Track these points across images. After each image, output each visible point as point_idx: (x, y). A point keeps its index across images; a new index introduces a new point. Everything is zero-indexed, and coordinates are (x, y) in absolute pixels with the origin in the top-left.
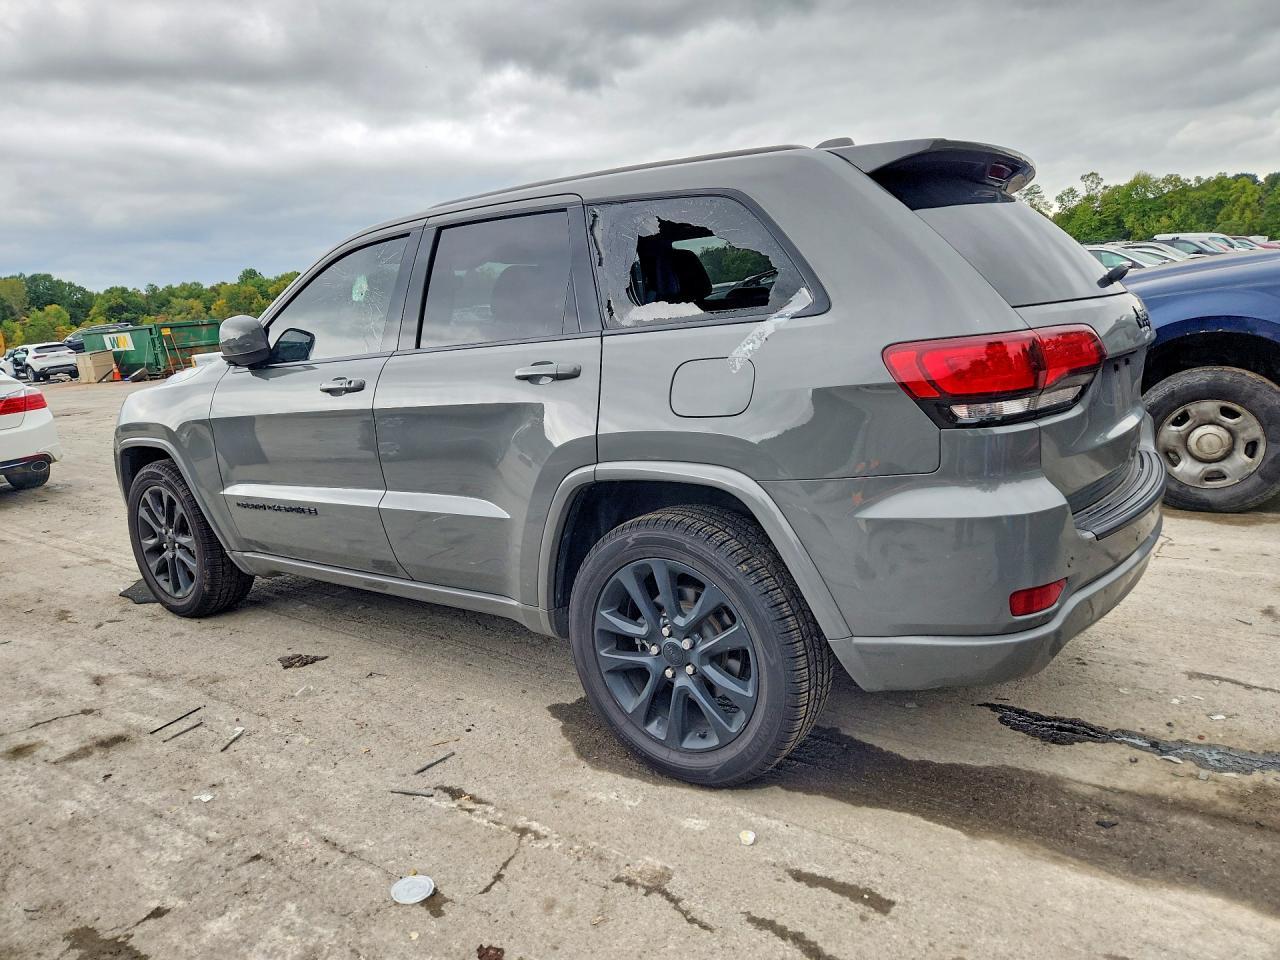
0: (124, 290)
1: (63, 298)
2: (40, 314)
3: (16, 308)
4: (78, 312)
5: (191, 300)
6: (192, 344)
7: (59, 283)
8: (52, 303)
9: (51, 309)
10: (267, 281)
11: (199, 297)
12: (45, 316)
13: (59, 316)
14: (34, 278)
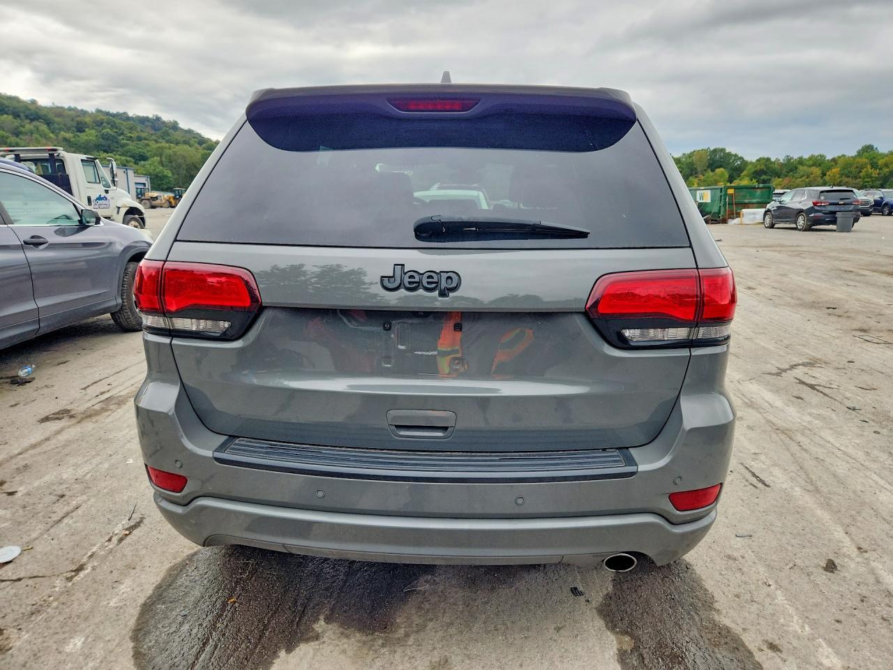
0: (768, 159)
1: (728, 164)
2: (711, 174)
3: (699, 169)
4: (735, 174)
5: (813, 168)
6: (746, 201)
7: (729, 154)
8: (720, 167)
9: (719, 171)
10: (880, 155)
11: (820, 165)
12: (713, 176)
13: (722, 175)
14: (715, 151)
